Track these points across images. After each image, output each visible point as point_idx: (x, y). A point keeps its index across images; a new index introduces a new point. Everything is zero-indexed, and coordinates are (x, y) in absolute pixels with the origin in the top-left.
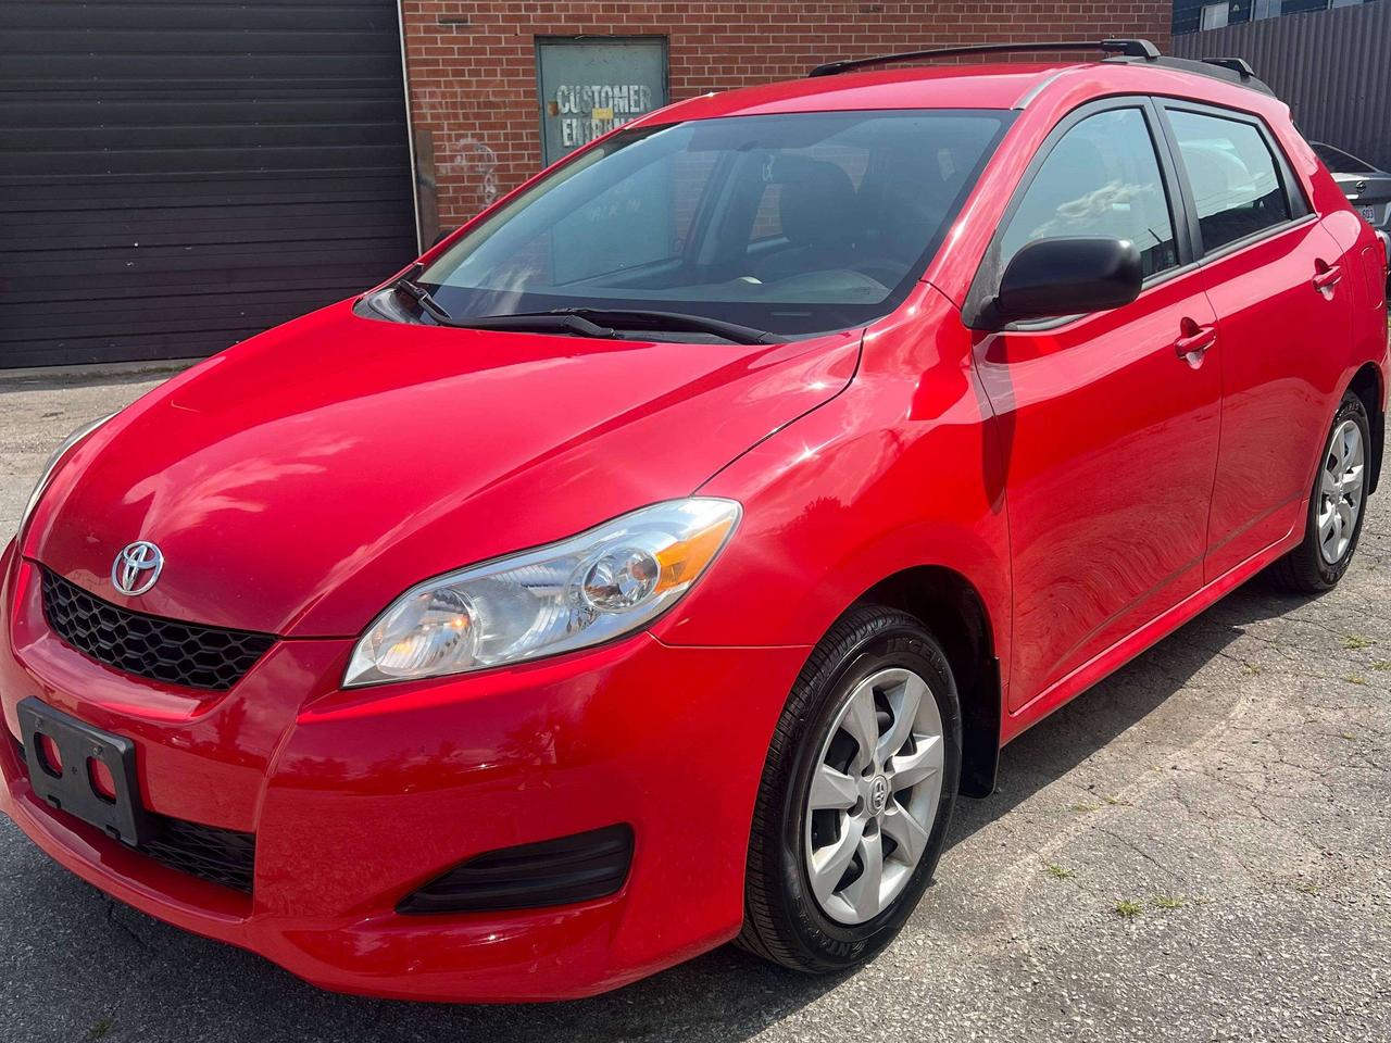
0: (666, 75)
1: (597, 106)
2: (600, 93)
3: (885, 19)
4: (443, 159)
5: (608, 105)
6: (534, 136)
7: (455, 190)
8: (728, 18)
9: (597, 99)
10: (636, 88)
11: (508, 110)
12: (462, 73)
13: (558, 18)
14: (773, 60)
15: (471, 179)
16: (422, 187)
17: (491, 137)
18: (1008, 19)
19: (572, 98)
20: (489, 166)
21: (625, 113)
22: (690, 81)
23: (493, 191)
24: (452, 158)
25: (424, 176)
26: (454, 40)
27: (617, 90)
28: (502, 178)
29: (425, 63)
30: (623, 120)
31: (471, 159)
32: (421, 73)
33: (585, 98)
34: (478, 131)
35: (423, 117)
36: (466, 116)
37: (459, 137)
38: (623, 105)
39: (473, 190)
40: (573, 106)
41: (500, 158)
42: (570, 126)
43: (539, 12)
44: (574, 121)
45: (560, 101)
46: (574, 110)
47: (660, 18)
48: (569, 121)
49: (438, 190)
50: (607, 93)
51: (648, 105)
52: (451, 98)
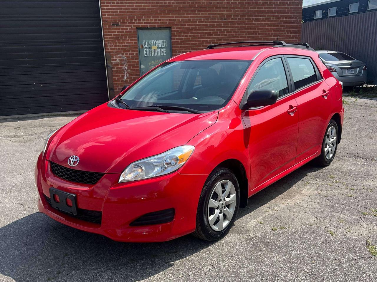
0: (171, 37)
1: (153, 45)
2: (154, 42)
3: (227, 22)
4: (114, 60)
5: (156, 45)
6: (137, 54)
7: (117, 68)
8: (186, 22)
9: (153, 44)
10: (163, 41)
11: (130, 47)
12: (118, 38)
13: (142, 23)
14: (198, 33)
15: (121, 65)
16: (108, 67)
17: (126, 54)
18: (259, 21)
19: (146, 44)
20: (125, 62)
21: (160, 47)
22: (177, 39)
23: (127, 68)
24: (116, 60)
25: (109, 65)
26: (116, 29)
27: (158, 41)
28: (129, 65)
29: (109, 35)
30: (160, 49)
31: (121, 60)
32: (107, 38)
33: (150, 43)
34: (122, 53)
35: (108, 49)
36: (119, 49)
37: (117, 54)
38: (160, 45)
39: (121, 68)
40: (147, 45)
41: (128, 59)
42: (146, 51)
43: (138, 21)
44: (147, 50)
45: (143, 44)
46: (147, 47)
47: (169, 23)
48: (146, 50)
49: (112, 68)
50: (155, 42)
51: (166, 45)
52: (115, 44)
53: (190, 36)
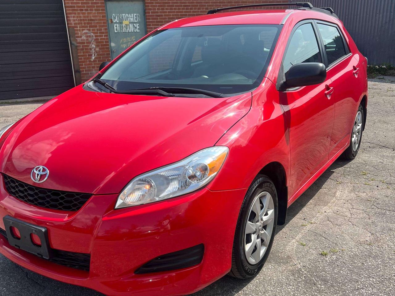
0: (145, 11)
1: (124, 20)
2: (125, 16)
4: (78, 37)
5: (127, 20)
6: (106, 29)
7: (83, 46)
9: (124, 18)
10: (136, 14)
11: (97, 21)
12: (82, 10)
14: (176, 6)
15: (87, 43)
16: (72, 46)
17: (93, 30)
19: (117, 18)
20: (93, 39)
21: (132, 22)
22: (152, 13)
23: (94, 46)
24: (81, 37)
25: (73, 42)
27: (130, 15)
28: (97, 42)
29: (71, 7)
30: (132, 24)
31: (87, 37)
32: (70, 10)
33: (121, 18)
34: (88, 28)
35: (71, 24)
36: (85, 24)
37: (83, 30)
38: (132, 20)
39: (88, 46)
40: (117, 20)
41: (96, 36)
42: (116, 26)
44: (118, 25)
45: (113, 19)
46: (117, 22)
48: (116, 25)
49: (77, 46)
50: (127, 16)
51: (140, 20)
52: (80, 18)
53: (166, 9)
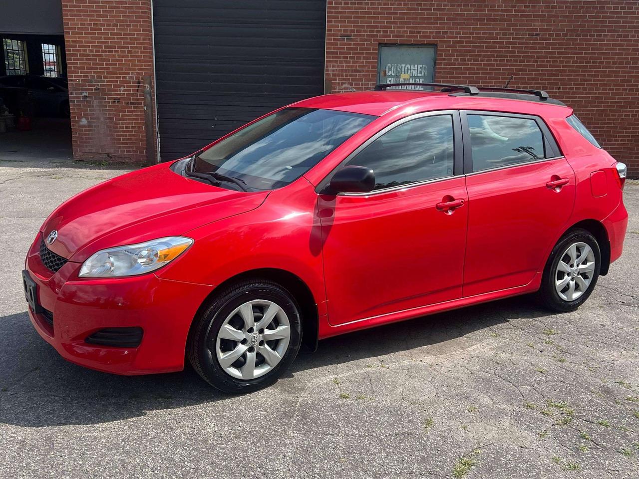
0: (435, 61)
1: (403, 73)
2: (405, 67)
3: (541, 39)
4: (335, 92)
5: (408, 73)
8: (465, 38)
9: (403, 70)
10: (421, 66)
11: (364, 73)
12: (347, 58)
13: (389, 36)
14: (484, 56)
17: (356, 84)
19: (393, 69)
21: (415, 76)
22: (445, 64)
26: (345, 44)
27: (412, 66)
29: (334, 53)
30: (414, 79)
32: (332, 57)
33: (398, 69)
34: (351, 82)
35: (330, 75)
36: (346, 75)
37: (342, 84)
38: (414, 73)
40: (392, 72)
42: (390, 81)
43: (382, 33)
44: (393, 79)
45: (387, 70)
46: (393, 75)
47: (434, 37)
48: (390, 79)
50: (408, 68)
51: (426, 74)
52: (341, 67)
53: (469, 60)
